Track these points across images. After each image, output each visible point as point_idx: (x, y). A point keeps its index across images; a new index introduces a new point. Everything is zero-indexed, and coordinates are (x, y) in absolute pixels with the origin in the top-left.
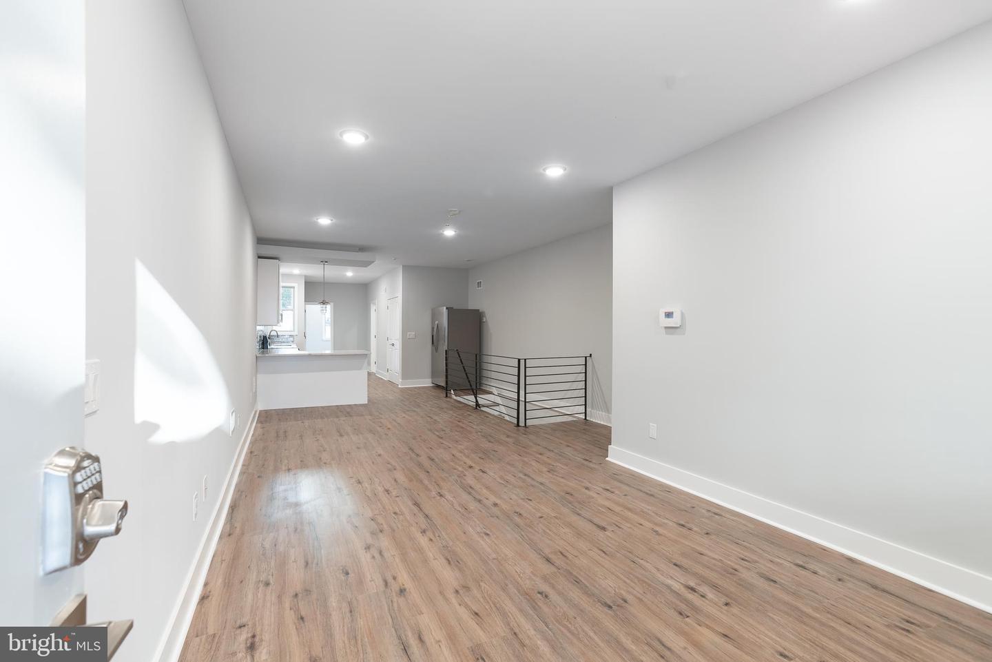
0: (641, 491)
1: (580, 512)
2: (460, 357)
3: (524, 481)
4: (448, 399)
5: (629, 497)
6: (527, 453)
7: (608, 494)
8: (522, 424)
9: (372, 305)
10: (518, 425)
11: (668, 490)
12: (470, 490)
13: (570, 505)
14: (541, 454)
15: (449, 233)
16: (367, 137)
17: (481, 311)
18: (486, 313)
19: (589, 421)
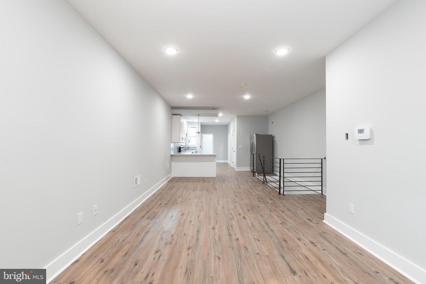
0: (338, 248)
1: (285, 256)
3: (263, 227)
4: (254, 177)
5: (326, 252)
6: (275, 210)
7: (311, 246)
9: (229, 134)
10: (280, 193)
11: (360, 252)
12: (230, 227)
13: (281, 249)
14: (283, 212)
15: (247, 97)
16: (177, 50)
17: (273, 135)
18: (275, 136)
19: (323, 195)
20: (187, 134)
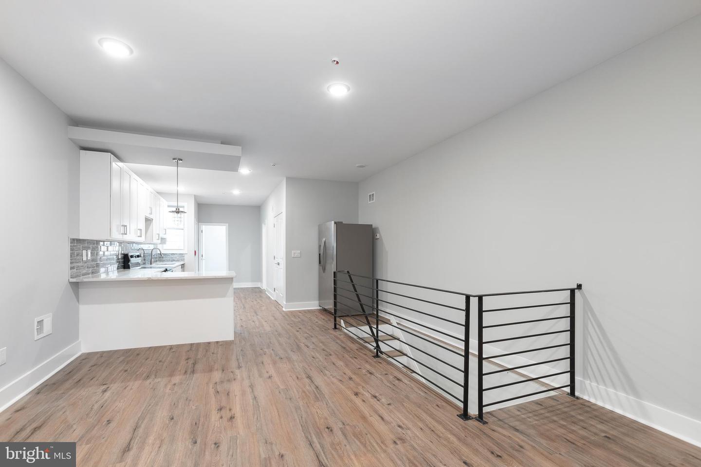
2: (352, 281)
4: (337, 333)
8: (473, 410)
9: (263, 225)
10: (465, 415)
17: (373, 227)
18: (380, 230)
19: (578, 398)
20: (148, 221)
